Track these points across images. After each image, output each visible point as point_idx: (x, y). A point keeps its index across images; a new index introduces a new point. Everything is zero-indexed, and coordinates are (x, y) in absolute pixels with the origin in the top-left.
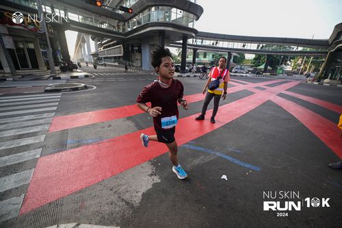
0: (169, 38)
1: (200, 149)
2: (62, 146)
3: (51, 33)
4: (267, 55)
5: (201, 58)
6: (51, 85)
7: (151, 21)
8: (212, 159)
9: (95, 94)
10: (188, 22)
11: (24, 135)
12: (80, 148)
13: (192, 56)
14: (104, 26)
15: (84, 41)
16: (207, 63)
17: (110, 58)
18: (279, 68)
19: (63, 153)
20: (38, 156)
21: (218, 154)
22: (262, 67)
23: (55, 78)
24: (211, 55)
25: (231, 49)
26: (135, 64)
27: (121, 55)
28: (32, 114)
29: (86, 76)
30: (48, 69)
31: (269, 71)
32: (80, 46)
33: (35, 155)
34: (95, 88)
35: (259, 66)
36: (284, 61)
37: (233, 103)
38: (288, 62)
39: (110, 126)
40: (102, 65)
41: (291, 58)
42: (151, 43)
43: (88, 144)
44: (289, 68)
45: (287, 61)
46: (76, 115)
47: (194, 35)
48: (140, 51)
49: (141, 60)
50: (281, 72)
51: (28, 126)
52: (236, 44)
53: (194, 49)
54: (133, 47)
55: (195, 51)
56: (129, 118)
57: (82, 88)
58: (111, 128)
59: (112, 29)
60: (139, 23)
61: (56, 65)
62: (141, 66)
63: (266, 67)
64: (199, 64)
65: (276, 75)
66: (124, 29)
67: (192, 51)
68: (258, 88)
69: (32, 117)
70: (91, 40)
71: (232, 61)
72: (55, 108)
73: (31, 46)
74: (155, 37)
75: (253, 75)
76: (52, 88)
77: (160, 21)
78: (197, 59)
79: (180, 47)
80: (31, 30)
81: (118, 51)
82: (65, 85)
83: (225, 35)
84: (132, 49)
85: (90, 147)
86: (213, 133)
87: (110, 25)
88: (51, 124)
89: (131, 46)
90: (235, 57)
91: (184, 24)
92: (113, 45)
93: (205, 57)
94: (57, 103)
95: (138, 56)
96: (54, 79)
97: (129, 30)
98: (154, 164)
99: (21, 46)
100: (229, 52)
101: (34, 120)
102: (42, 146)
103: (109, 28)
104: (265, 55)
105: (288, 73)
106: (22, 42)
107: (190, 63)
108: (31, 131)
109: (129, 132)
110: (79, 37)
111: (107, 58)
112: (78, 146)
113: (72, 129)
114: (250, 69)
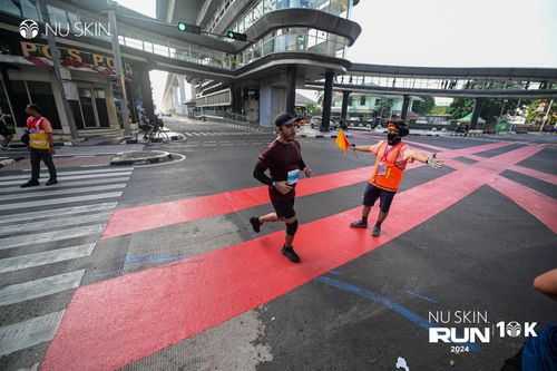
0: (303, 77)
1: (352, 288)
2: (116, 267)
3: (129, 76)
4: (477, 99)
5: (356, 106)
6: (122, 153)
7: (276, 51)
8: (374, 313)
9: (183, 170)
10: (335, 49)
11: (65, 241)
12: (143, 272)
13: (341, 103)
14: (206, 62)
15: (176, 84)
16: (366, 114)
17: (212, 108)
18: (499, 119)
19: (115, 282)
20: (76, 285)
21: (387, 303)
22: (468, 119)
23: (130, 142)
24: (373, 101)
25: (409, 90)
26: (248, 118)
27: (229, 104)
28: (85, 203)
29: (174, 138)
30: (122, 127)
31: (481, 126)
32: (171, 91)
33: (73, 282)
34: (184, 157)
35: (460, 117)
36: (511, 107)
37: (415, 189)
38: (518, 110)
39: (197, 230)
40: (200, 119)
41: (523, 103)
42: (274, 84)
43: (156, 266)
44: (519, 121)
45: (515, 108)
46: (147, 207)
47: (344, 69)
48: (257, 97)
49: (258, 111)
50: (503, 127)
51: (74, 226)
52: (418, 80)
53: (344, 92)
54: (246, 90)
55: (346, 94)
56: (229, 216)
57: (165, 159)
58: (199, 234)
59: (216, 65)
60: (257, 54)
61: (134, 122)
62: (258, 121)
63: (474, 119)
64: (352, 115)
65: (494, 133)
66: (234, 65)
67: (341, 94)
68: (461, 159)
69: (84, 209)
70: (186, 82)
71: (410, 109)
72: (119, 194)
73: (102, 95)
74: (282, 76)
75: (450, 133)
76: (122, 159)
77: (290, 49)
78: (349, 107)
79: (321, 89)
80: (102, 73)
81: (224, 98)
82: (141, 155)
83: (399, 67)
84: (246, 94)
85: (159, 271)
86: (377, 253)
87: (214, 60)
88: (108, 222)
89: (244, 90)
90: (416, 103)
91: (328, 52)
92: (217, 89)
93: (363, 103)
94: (124, 185)
95: (253, 104)
96: (127, 143)
97: (243, 65)
98: (263, 317)
99: (88, 95)
100: (405, 96)
101: (84, 214)
102: (87, 266)
103: (211, 65)
104: (471, 99)
105: (519, 129)
106: (89, 89)
107: (338, 114)
108: (77, 235)
109: (225, 245)
110: (169, 78)
111: (208, 108)
112: (141, 269)
113: (136, 234)
114: (444, 123)
